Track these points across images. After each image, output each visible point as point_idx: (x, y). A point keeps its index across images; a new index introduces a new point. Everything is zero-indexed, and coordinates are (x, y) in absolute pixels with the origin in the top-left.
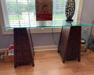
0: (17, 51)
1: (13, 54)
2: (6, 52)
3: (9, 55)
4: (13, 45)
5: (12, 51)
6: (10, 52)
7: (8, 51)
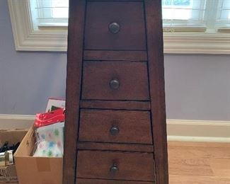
0: (82, 146)
1: (58, 152)
2: (30, 131)
3: (39, 153)
4: (61, 104)
5: (57, 133)
6: (43, 137)
7: (35, 128)
